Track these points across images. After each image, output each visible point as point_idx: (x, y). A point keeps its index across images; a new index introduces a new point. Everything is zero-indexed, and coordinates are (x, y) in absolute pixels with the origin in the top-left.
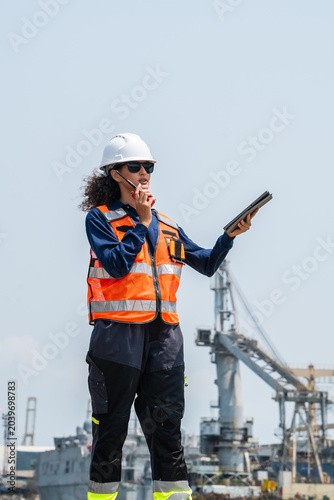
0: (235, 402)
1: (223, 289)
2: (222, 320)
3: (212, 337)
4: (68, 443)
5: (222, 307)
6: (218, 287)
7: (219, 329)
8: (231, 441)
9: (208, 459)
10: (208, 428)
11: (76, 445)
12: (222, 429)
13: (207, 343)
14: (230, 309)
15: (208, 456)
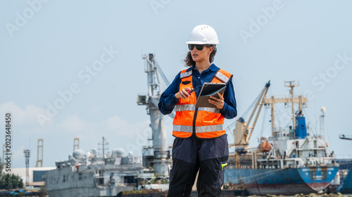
0: (162, 136)
1: (152, 71)
2: (152, 89)
3: (147, 100)
4: (64, 165)
5: (152, 82)
6: (149, 70)
7: (151, 95)
8: (161, 159)
9: (148, 170)
10: (147, 152)
11: (69, 166)
12: (155, 152)
13: (144, 103)
14: (157, 83)
15: (147, 168)
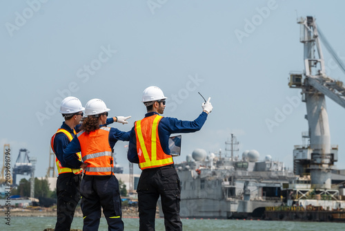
0: (322, 130)
1: (311, 41)
2: (310, 66)
3: (303, 81)
4: (180, 168)
5: (310, 57)
6: (306, 39)
7: (308, 74)
8: (321, 164)
9: (304, 179)
10: (301, 154)
11: (187, 169)
12: (312, 154)
13: (299, 85)
14: (317, 58)
15: (301, 176)
